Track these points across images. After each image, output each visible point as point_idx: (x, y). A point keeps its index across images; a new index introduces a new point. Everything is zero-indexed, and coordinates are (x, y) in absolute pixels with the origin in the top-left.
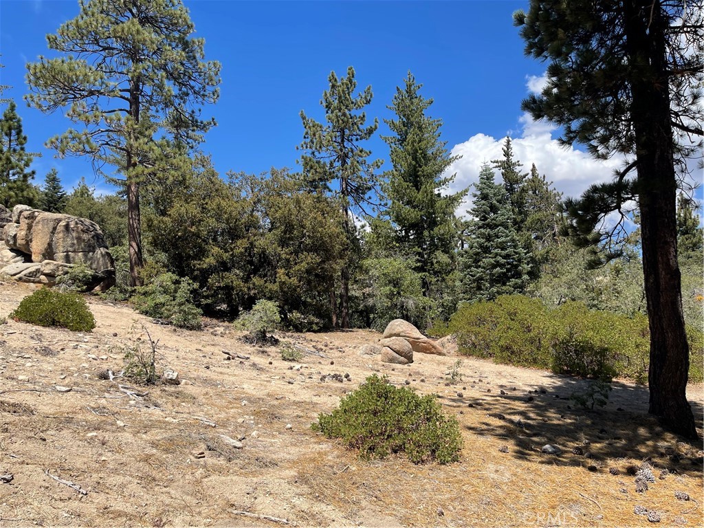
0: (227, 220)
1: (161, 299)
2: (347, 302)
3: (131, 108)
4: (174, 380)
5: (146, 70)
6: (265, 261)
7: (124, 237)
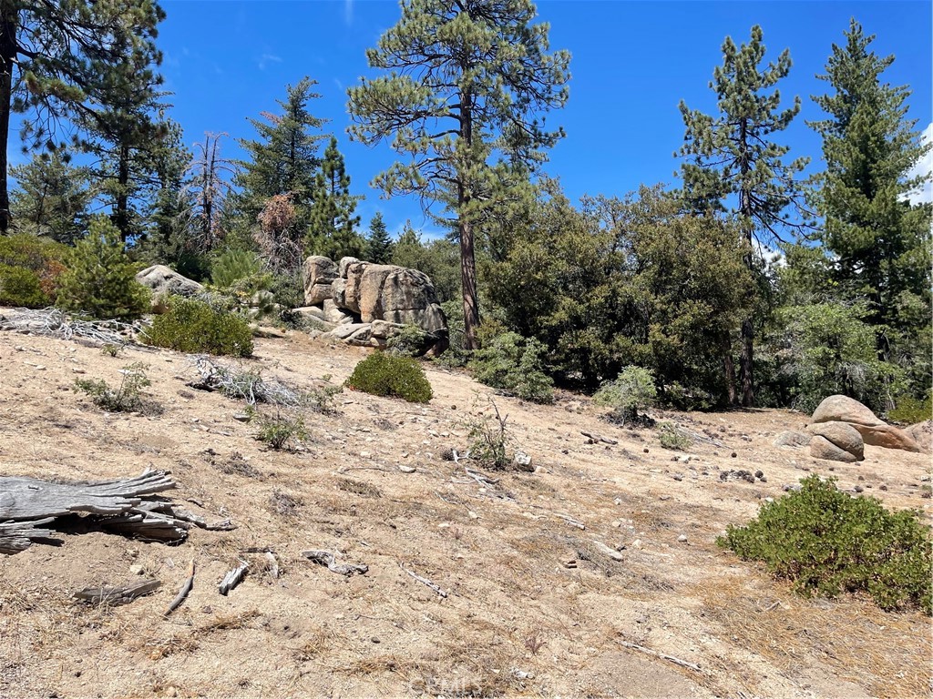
0: (582, 261)
1: (503, 364)
2: (750, 370)
3: (462, 127)
4: (527, 466)
5: (479, 77)
6: (632, 314)
7: (456, 290)
